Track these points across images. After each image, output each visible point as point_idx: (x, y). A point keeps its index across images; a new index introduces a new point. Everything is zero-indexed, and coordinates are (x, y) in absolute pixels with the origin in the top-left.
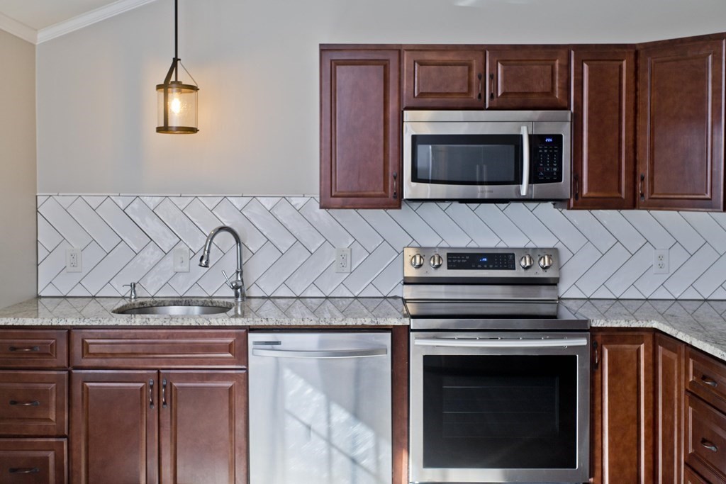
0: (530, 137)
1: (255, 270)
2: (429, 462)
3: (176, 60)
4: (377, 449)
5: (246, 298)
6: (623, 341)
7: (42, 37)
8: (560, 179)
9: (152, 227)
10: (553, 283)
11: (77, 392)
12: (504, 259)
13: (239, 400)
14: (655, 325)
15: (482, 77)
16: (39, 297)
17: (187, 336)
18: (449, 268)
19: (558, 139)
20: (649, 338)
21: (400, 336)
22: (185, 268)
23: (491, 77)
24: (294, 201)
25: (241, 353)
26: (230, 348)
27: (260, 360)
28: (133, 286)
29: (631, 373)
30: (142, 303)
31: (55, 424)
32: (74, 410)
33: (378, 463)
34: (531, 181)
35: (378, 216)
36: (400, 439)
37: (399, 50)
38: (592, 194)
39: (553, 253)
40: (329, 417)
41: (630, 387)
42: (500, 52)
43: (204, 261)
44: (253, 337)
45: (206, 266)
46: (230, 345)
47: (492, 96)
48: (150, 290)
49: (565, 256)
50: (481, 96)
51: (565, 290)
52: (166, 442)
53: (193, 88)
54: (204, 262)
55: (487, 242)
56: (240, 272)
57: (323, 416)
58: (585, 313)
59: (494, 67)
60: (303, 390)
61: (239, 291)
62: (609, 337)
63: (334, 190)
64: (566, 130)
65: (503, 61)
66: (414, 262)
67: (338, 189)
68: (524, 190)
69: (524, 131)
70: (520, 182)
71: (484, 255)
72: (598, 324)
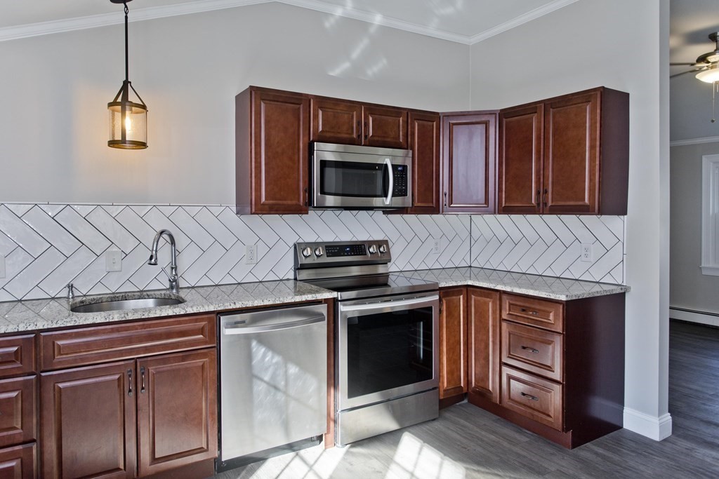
0: (393, 166)
2: (352, 394)
3: (126, 83)
4: (317, 390)
6: (453, 294)
8: (406, 194)
9: (85, 233)
10: (384, 262)
13: (211, 374)
15: (359, 123)
17: (162, 325)
18: (328, 256)
19: (405, 167)
20: (464, 290)
22: (117, 267)
23: (365, 123)
24: (214, 209)
26: (201, 331)
28: (71, 287)
29: (456, 314)
31: (20, 431)
34: (394, 195)
39: (386, 242)
40: (286, 372)
41: (456, 323)
42: (372, 109)
44: (224, 319)
45: (155, 264)
46: (203, 328)
47: (366, 137)
49: (392, 245)
50: (359, 136)
51: (392, 268)
52: (145, 424)
53: (144, 107)
54: (153, 260)
55: (345, 237)
56: (175, 268)
57: (281, 372)
58: (430, 279)
59: (366, 118)
60: (264, 356)
61: (174, 284)
62: (446, 292)
63: (263, 199)
64: (409, 163)
65: (371, 114)
66: (305, 253)
67: (266, 199)
68: (388, 201)
69: (388, 162)
70: (386, 196)
71: (348, 246)
72: (442, 285)
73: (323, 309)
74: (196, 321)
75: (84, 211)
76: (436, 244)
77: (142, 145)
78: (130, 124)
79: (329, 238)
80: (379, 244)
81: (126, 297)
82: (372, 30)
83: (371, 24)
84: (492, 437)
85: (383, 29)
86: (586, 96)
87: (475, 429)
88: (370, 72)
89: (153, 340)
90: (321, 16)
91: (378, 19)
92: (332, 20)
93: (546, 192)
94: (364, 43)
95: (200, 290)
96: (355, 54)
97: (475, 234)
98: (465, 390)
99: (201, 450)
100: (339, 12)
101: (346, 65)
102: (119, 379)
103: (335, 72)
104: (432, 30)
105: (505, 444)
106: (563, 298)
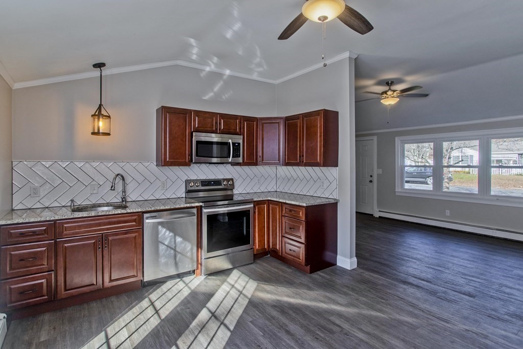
0: (232, 143)
1: (130, 190)
2: (209, 251)
3: (100, 105)
4: (192, 249)
6: (261, 204)
8: (240, 157)
10: (232, 190)
11: (60, 249)
12: (217, 182)
13: (139, 241)
14: (269, 199)
15: (216, 123)
16: (13, 210)
18: (201, 186)
19: (239, 144)
20: (267, 203)
22: (96, 192)
23: (219, 123)
25: (140, 222)
26: (134, 221)
27: (148, 222)
28: (72, 201)
29: (263, 213)
30: (78, 208)
31: (46, 266)
32: (58, 258)
33: (192, 254)
34: (233, 157)
35: (175, 169)
36: (199, 245)
37: (190, 111)
38: (247, 161)
39: (232, 180)
40: (175, 241)
41: (263, 217)
42: (223, 116)
44: (146, 215)
45: (114, 190)
46: (135, 219)
47: (220, 129)
49: (235, 180)
50: (216, 129)
51: (235, 191)
52: (106, 263)
53: (109, 117)
54: (113, 188)
55: (212, 177)
56: (124, 191)
57: (173, 240)
58: (250, 197)
59: (220, 121)
60: (165, 233)
61: (124, 199)
62: (258, 203)
63: (168, 160)
64: (241, 142)
65: (223, 119)
66: (190, 185)
67: (169, 159)
68: (230, 160)
69: (230, 141)
70: (229, 157)
71: (212, 181)
72: (255, 199)
73: (195, 211)
74: (132, 216)
75: (80, 165)
76: (259, 180)
77: (109, 134)
78: (102, 124)
80: (228, 180)
81: (100, 206)
82: (225, 77)
83: (225, 74)
84: (276, 270)
85: (230, 77)
86: (317, 113)
87: (270, 267)
88: (224, 97)
89: (111, 225)
90: (198, 71)
91: (227, 72)
92: (204, 73)
93: (303, 156)
94: (222, 83)
95: (137, 202)
96: (216, 89)
97: (279, 176)
98: (267, 250)
99: (134, 276)
100: (208, 69)
101: (211, 94)
102: (94, 243)
103: (206, 98)
104: (255, 77)
105: (281, 273)
106: (305, 205)
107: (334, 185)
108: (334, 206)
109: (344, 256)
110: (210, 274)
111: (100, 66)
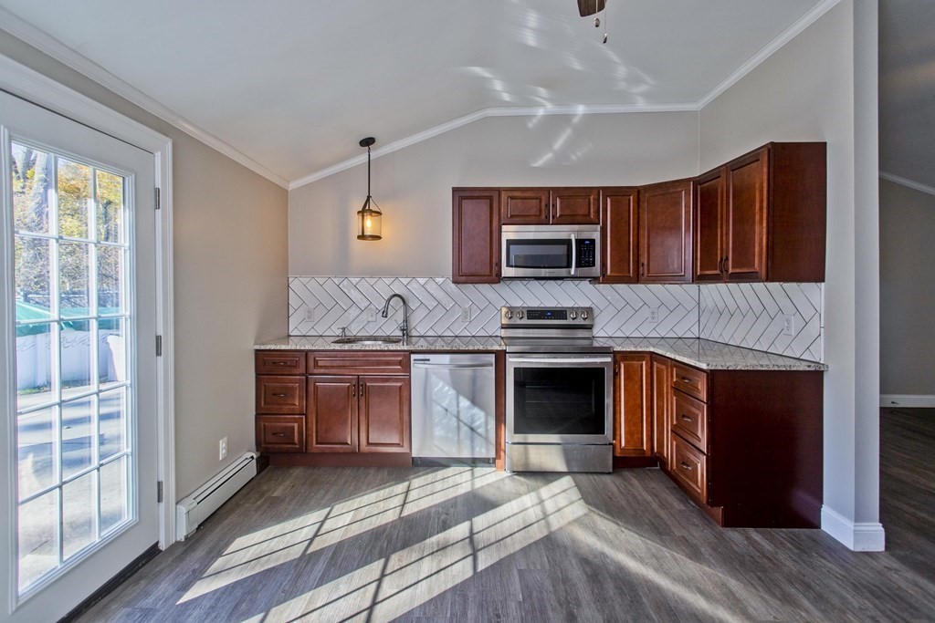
0: (576, 240)
1: (415, 320)
2: (517, 431)
3: (369, 197)
4: (486, 423)
5: (409, 336)
6: (633, 359)
7: (292, 186)
8: (594, 265)
9: (354, 294)
10: (590, 327)
11: (311, 388)
12: (560, 313)
13: (405, 393)
14: (652, 349)
15: (547, 206)
16: (289, 336)
17: (375, 356)
18: (528, 319)
19: (593, 241)
20: (648, 357)
21: (500, 357)
22: (374, 319)
23: (553, 205)
24: (437, 280)
25: (406, 365)
26: (400, 363)
27: (417, 369)
28: (344, 329)
29: (637, 379)
31: (298, 407)
32: (309, 399)
33: (487, 431)
34: (577, 266)
35: (485, 289)
36: (500, 419)
37: (499, 190)
38: (613, 274)
39: (589, 311)
40: (458, 403)
41: (636, 387)
42: (557, 191)
43: (385, 314)
44: (413, 357)
45: (386, 317)
46: (400, 361)
47: (553, 217)
48: (354, 331)
49: (596, 312)
50: (548, 217)
51: (597, 332)
52: (363, 418)
53: (379, 213)
55: (550, 303)
56: (406, 320)
57: (455, 403)
58: (609, 343)
59: (555, 200)
60: (443, 387)
61: (405, 330)
63: (461, 272)
64: (597, 236)
65: (561, 197)
66: (507, 315)
67: (463, 271)
68: (573, 271)
69: (573, 238)
70: (569, 266)
71: (549, 311)
72: (618, 349)
73: (492, 358)
74: (396, 355)
75: (354, 281)
76: (653, 313)
77: (379, 238)
78: (370, 224)
79: (534, 303)
80: (576, 310)
82: (576, 120)
83: (575, 115)
85: (588, 118)
88: (574, 158)
90: (524, 119)
91: (581, 109)
92: (535, 121)
94: (569, 132)
95: (427, 338)
96: (558, 145)
99: (398, 445)
100: (541, 112)
101: (549, 156)
102: (349, 387)
103: (539, 163)
104: (642, 105)
107: (815, 327)
108: (815, 378)
109: (839, 509)
110: (519, 473)
111: (367, 142)
